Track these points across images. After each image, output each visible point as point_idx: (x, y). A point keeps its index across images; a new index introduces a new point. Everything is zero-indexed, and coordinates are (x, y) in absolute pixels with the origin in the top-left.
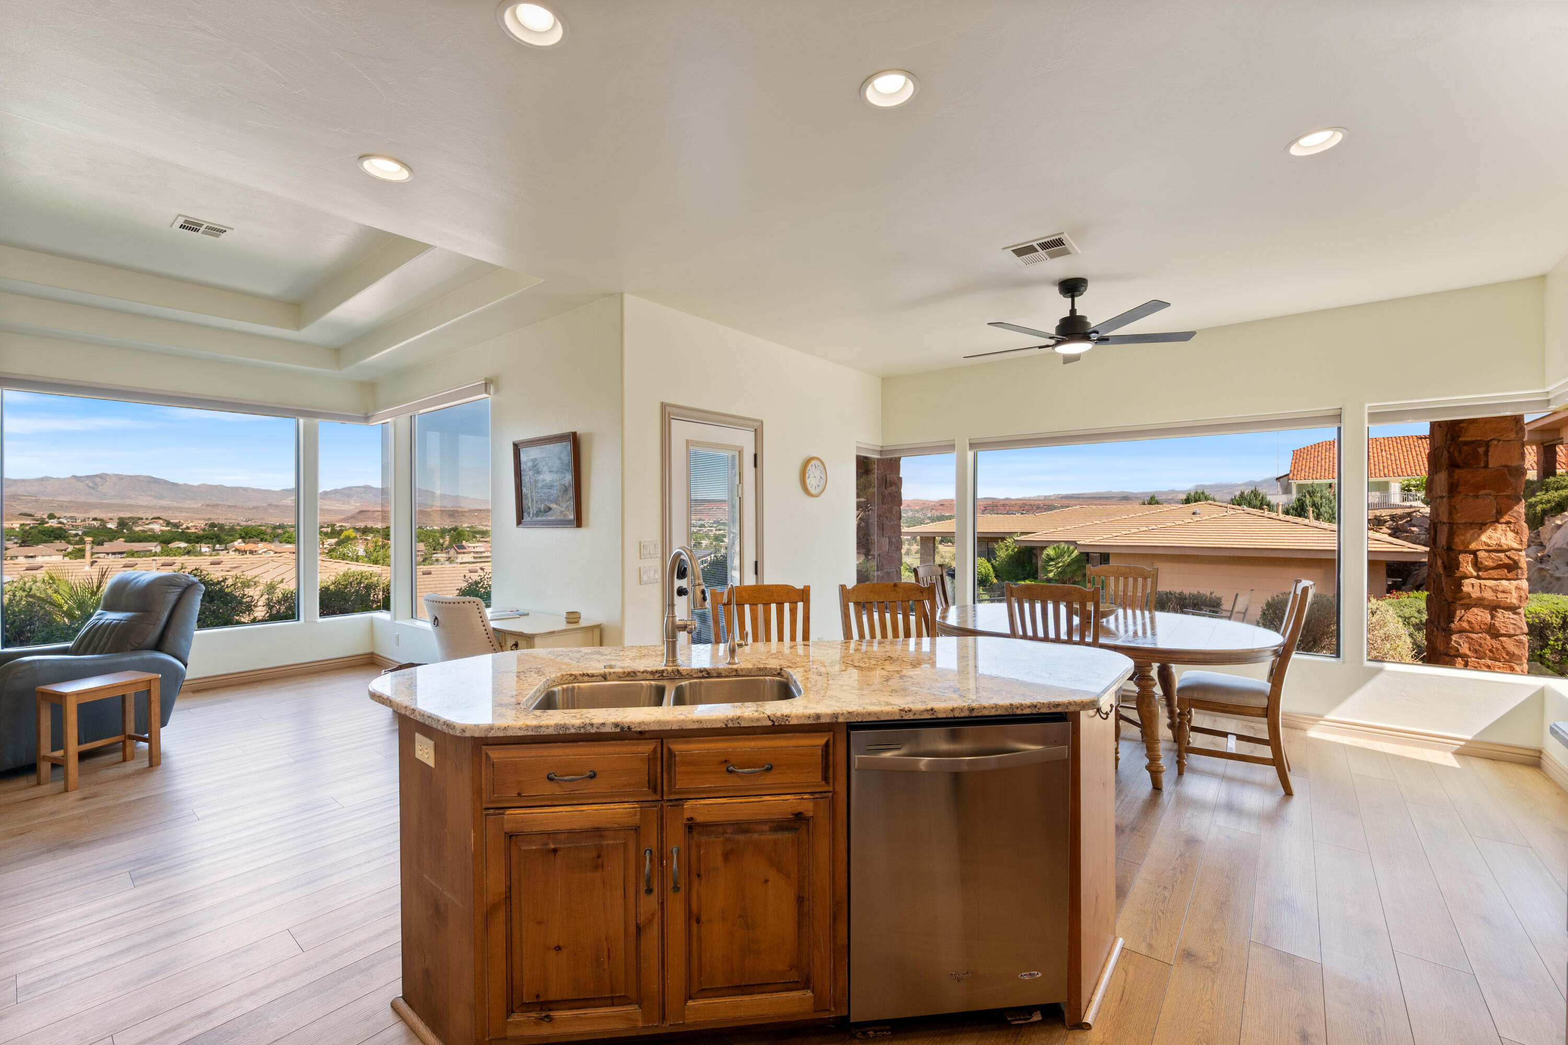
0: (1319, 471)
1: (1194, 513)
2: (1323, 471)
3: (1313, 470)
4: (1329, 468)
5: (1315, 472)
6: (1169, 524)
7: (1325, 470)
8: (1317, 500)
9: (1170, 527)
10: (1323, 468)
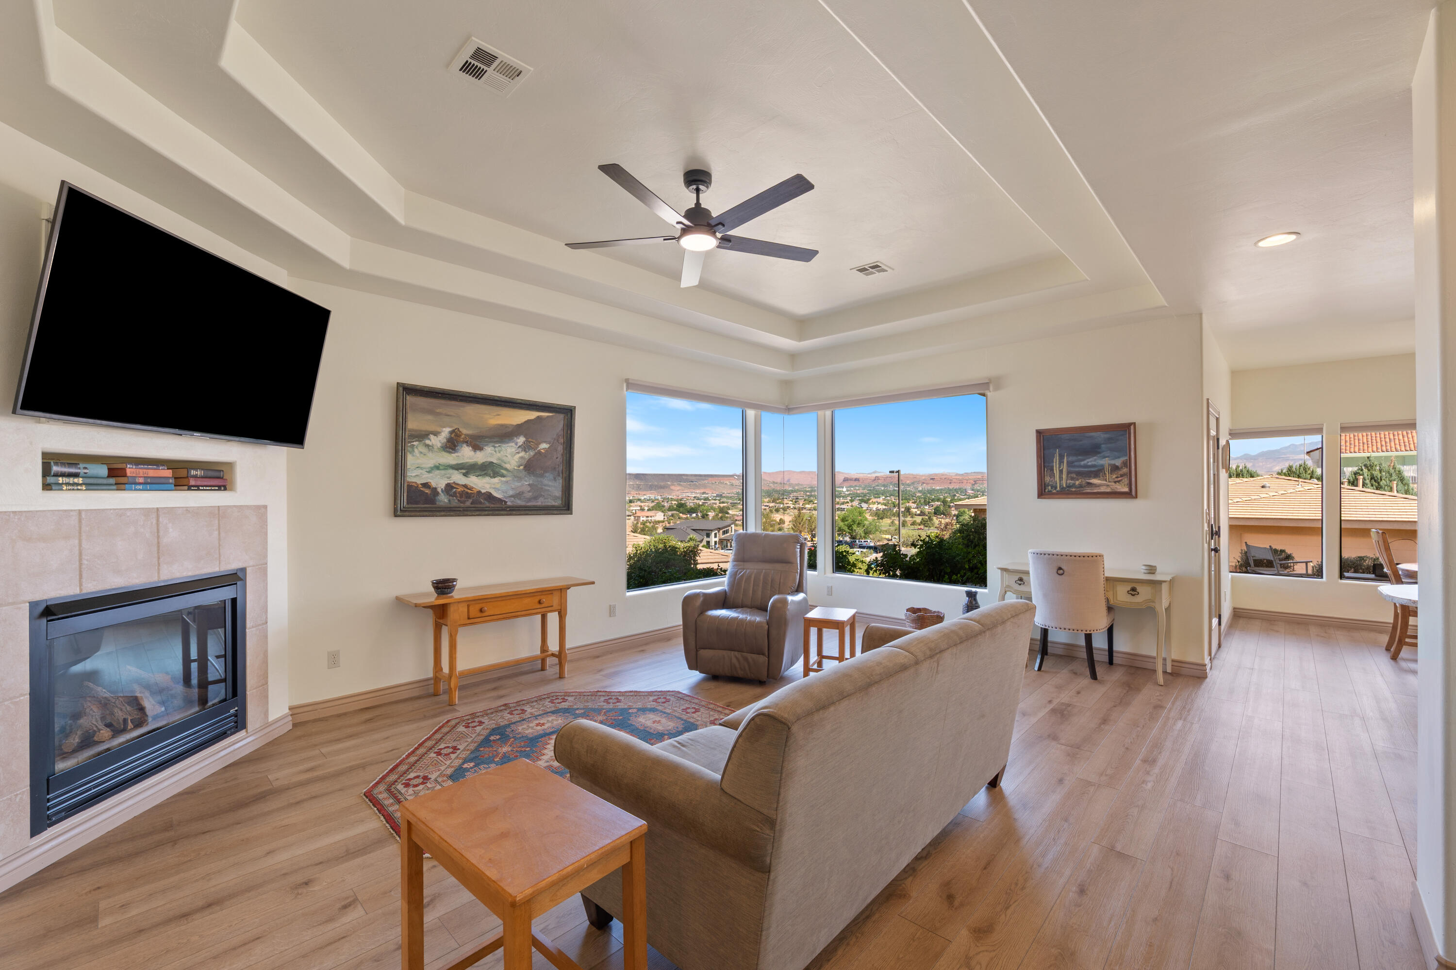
0: (1357, 444)
1: (1263, 487)
2: (1362, 444)
3: (1350, 444)
4: (1367, 441)
5: (1352, 446)
6: (1253, 497)
7: (1363, 443)
8: (1376, 473)
9: (1255, 499)
10: (1361, 442)
